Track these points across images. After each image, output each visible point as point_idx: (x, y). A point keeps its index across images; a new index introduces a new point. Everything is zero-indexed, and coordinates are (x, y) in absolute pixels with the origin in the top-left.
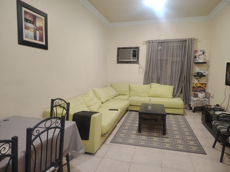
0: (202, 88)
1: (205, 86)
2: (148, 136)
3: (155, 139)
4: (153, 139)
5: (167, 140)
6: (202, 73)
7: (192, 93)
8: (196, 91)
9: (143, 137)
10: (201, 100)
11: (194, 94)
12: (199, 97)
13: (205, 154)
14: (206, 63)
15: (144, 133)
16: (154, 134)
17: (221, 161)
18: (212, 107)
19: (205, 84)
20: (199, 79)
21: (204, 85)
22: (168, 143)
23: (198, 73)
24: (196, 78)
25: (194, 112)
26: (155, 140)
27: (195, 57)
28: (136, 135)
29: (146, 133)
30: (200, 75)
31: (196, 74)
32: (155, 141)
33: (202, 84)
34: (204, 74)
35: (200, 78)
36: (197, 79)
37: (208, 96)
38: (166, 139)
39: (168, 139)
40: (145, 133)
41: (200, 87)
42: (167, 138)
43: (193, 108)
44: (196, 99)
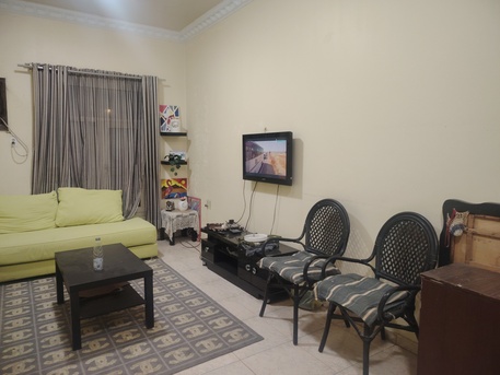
0: (180, 190)
1: (185, 185)
2: (110, 349)
3: (137, 350)
4: (128, 353)
5: (167, 340)
6: (179, 157)
7: (163, 202)
8: (169, 197)
9: (97, 359)
10: (184, 214)
11: (169, 204)
12: (178, 210)
13: (260, 339)
14: (185, 134)
15: (91, 343)
16: (124, 334)
17: (296, 343)
18: (223, 227)
19: (185, 180)
20: (176, 170)
21: (183, 182)
22: (174, 347)
23: (172, 158)
24: (170, 167)
25: (172, 244)
26: (136, 354)
27: (162, 121)
28: (71, 361)
29: (96, 342)
30: (176, 162)
31: (167, 159)
32: (140, 359)
33: (180, 181)
34: (183, 159)
35: (178, 167)
36: (172, 170)
37: (194, 205)
38: (163, 338)
39: (167, 336)
40: (95, 345)
41: (175, 187)
42: (163, 333)
43: (171, 237)
44: (173, 214)
